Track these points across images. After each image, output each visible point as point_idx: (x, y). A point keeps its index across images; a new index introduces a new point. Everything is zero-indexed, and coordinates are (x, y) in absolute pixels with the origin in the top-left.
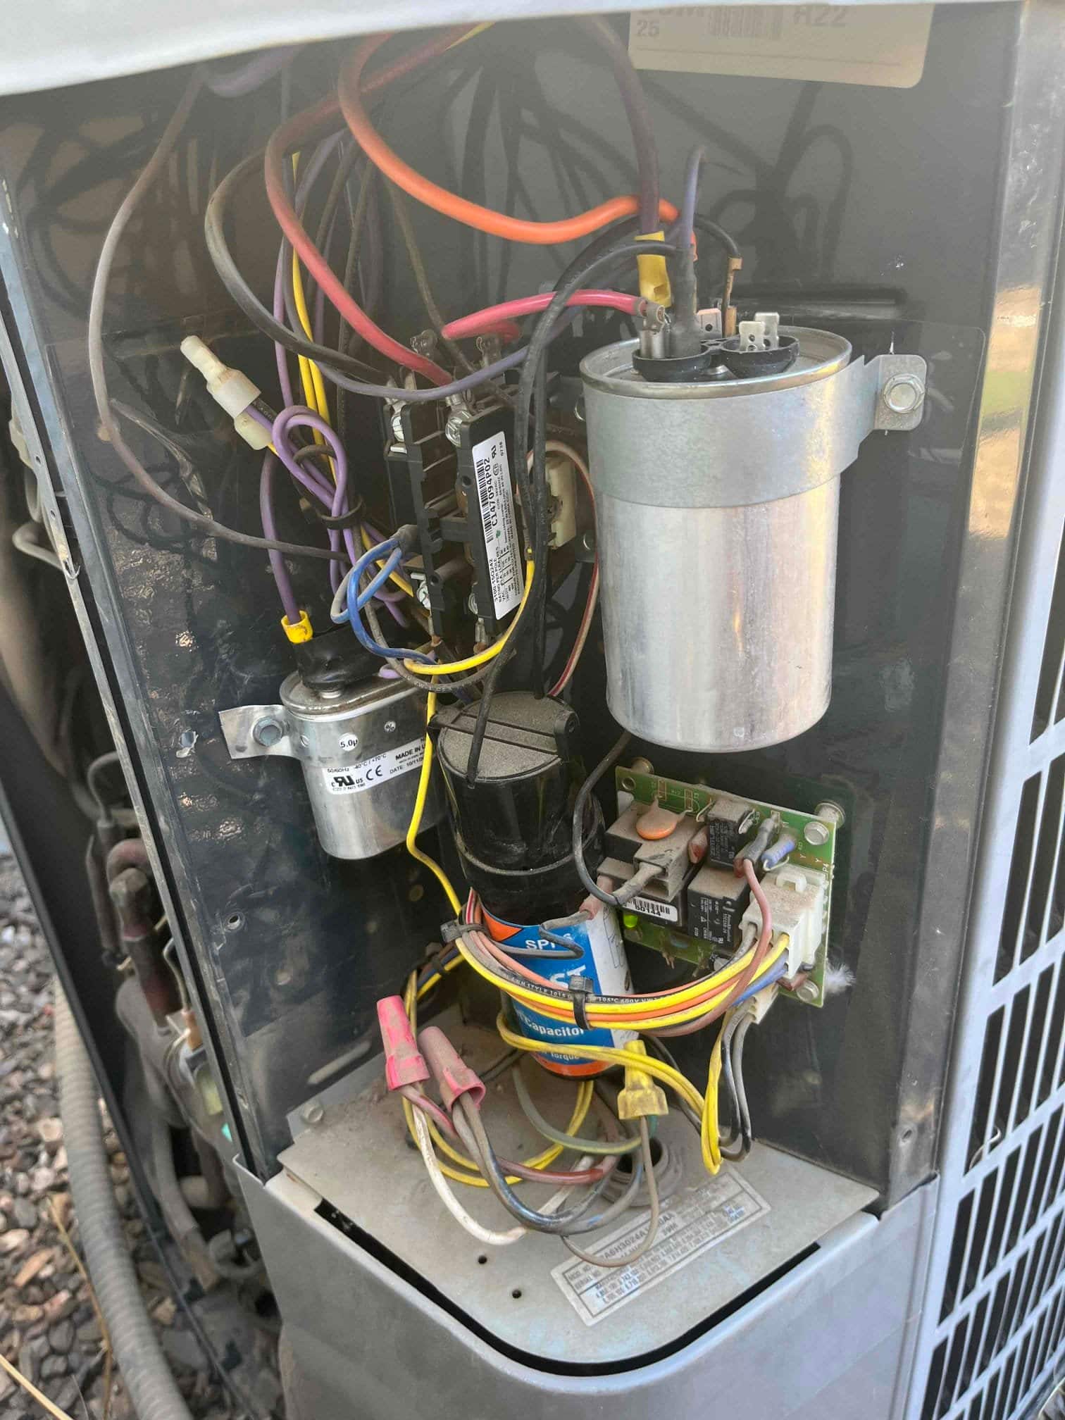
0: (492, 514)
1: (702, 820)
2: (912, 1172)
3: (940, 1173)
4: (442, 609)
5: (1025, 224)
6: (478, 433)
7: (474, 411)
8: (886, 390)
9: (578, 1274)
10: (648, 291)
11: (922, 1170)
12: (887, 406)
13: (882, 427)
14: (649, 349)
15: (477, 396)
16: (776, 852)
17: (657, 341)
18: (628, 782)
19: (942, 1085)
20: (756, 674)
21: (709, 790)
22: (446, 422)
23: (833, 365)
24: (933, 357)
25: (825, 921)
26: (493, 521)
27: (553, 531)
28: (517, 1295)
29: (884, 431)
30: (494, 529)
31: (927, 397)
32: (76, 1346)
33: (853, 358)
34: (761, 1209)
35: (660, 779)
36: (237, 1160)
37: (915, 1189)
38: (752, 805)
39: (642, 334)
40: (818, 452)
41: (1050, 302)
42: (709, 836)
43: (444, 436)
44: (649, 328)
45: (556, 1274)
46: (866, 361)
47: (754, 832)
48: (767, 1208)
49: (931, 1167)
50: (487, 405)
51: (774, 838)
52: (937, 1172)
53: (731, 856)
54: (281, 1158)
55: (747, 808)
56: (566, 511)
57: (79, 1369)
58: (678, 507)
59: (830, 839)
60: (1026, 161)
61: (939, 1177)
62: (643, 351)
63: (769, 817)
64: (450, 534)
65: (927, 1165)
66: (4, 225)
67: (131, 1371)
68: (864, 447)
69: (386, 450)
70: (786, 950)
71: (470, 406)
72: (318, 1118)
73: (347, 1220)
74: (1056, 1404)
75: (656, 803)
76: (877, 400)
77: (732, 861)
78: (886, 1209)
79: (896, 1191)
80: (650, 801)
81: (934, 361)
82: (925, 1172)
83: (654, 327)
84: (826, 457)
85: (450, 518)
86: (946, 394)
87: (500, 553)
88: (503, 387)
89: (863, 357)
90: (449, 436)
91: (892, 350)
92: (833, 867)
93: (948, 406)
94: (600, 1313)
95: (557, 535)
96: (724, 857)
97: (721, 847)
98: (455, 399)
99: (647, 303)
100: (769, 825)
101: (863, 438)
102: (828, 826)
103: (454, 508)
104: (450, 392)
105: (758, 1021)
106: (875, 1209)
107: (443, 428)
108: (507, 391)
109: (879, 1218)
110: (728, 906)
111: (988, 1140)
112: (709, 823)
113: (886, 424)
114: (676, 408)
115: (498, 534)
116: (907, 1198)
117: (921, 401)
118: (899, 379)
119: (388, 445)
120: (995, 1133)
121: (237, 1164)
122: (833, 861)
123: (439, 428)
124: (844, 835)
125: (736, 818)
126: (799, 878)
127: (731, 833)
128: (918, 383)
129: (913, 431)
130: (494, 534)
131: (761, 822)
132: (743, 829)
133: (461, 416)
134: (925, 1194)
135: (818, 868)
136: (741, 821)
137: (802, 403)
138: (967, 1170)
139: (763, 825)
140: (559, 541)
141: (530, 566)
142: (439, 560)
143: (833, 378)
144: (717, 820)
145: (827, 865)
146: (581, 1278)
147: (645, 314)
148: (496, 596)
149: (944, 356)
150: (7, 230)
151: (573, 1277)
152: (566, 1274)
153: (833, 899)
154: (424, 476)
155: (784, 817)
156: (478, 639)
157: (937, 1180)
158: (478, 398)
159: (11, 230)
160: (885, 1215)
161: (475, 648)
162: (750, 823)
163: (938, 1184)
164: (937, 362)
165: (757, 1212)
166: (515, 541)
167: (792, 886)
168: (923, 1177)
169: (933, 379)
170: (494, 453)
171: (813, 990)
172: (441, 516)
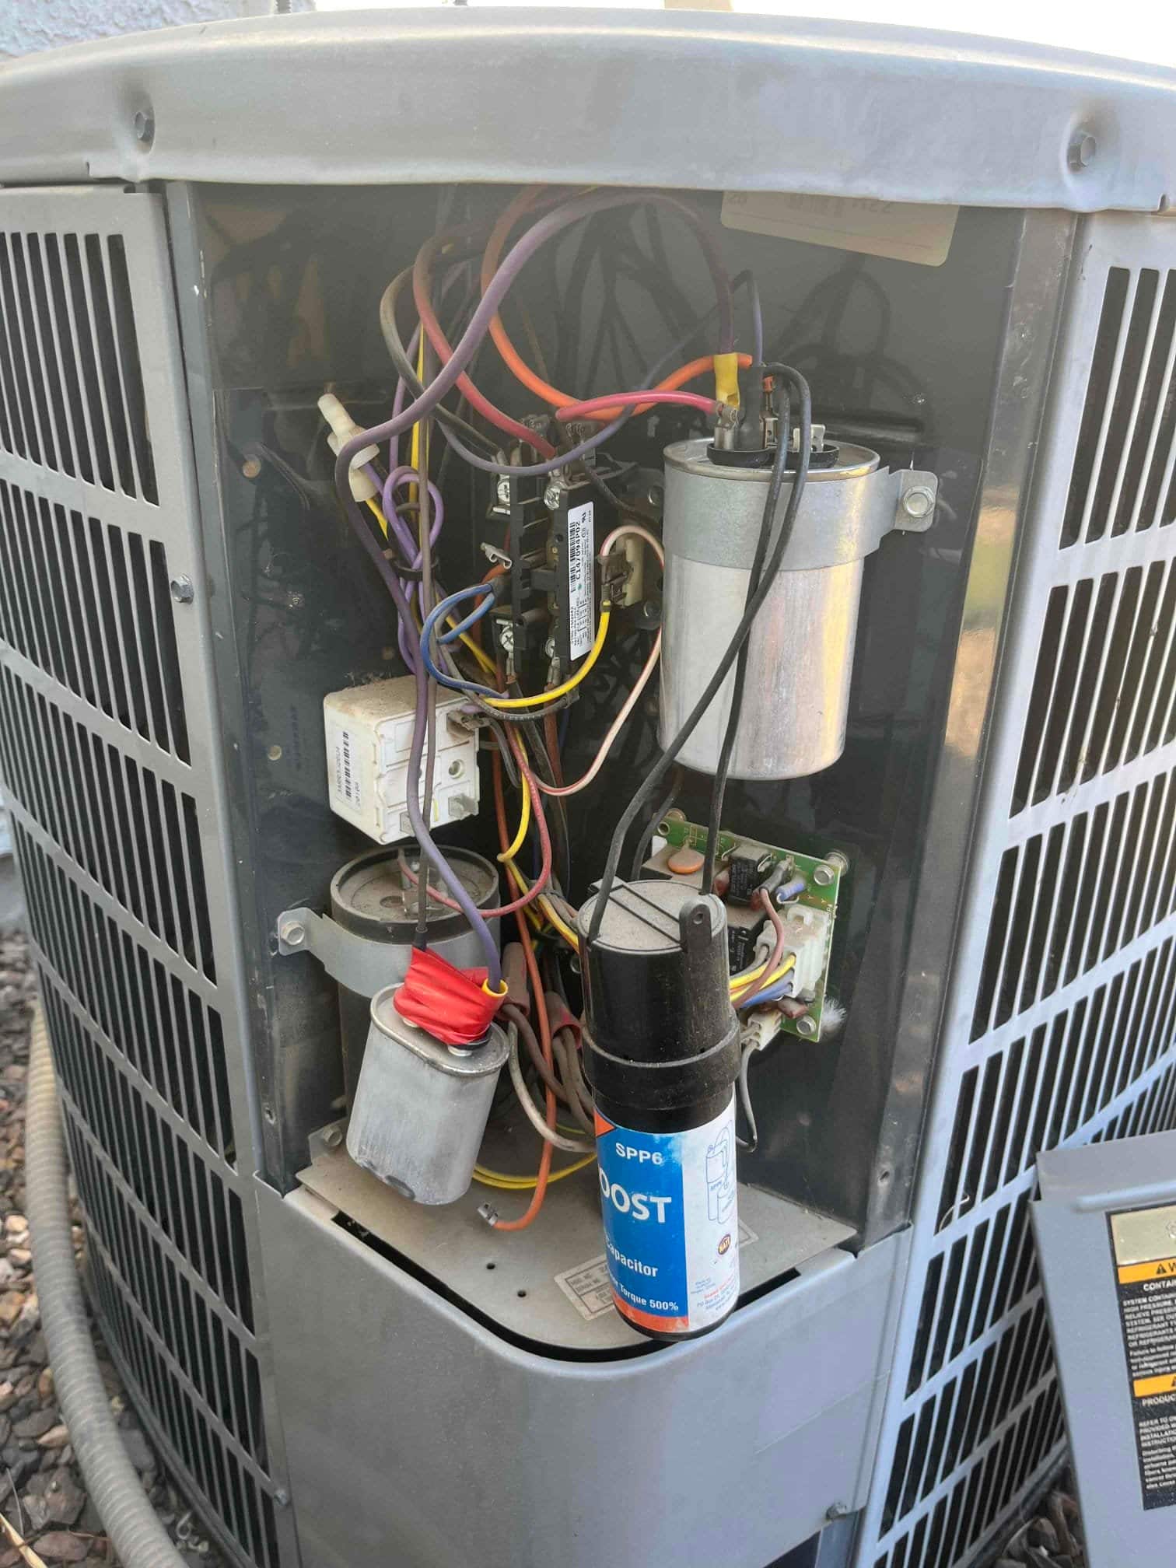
0: (577, 569)
1: (726, 859)
2: (888, 1216)
3: (913, 1222)
4: (524, 649)
5: (1019, 379)
6: (573, 499)
7: (570, 482)
8: (906, 495)
9: (579, 1281)
10: (722, 396)
11: (897, 1217)
12: (905, 511)
13: (901, 528)
14: (722, 442)
15: (573, 471)
16: (789, 889)
17: (729, 437)
18: (663, 827)
19: (919, 1133)
20: (786, 713)
21: (735, 836)
22: (545, 489)
23: (865, 468)
24: (944, 475)
25: (825, 957)
26: (577, 575)
27: (624, 591)
28: (522, 1295)
29: (902, 531)
30: (577, 582)
31: (937, 506)
32: (12, 1441)
33: (881, 466)
34: (750, 1238)
35: (693, 825)
36: (257, 1175)
37: (890, 1234)
38: (770, 850)
39: (717, 431)
40: (848, 535)
41: (1037, 443)
42: (731, 874)
43: (543, 500)
44: (723, 426)
45: (559, 1279)
46: (891, 472)
47: (770, 872)
48: (755, 1237)
49: (905, 1216)
50: (582, 479)
51: (787, 879)
52: (910, 1222)
53: (748, 893)
54: (299, 1176)
55: (765, 852)
56: (636, 575)
57: (14, 1464)
58: (735, 567)
59: (835, 883)
60: (1022, 331)
61: (912, 1227)
62: (716, 445)
63: (785, 859)
64: (538, 583)
65: (902, 1213)
66: (196, 287)
67: (86, 1445)
68: (884, 540)
69: (489, 510)
70: (792, 969)
71: (568, 478)
72: (338, 1142)
73: (364, 1230)
74: (1020, 1544)
75: (686, 846)
76: (897, 506)
77: (749, 897)
78: (862, 1248)
79: (871, 1234)
80: (681, 844)
81: (943, 478)
82: (899, 1220)
83: (727, 425)
84: (854, 540)
85: (539, 570)
86: (953, 507)
87: (580, 604)
88: (594, 467)
89: (888, 467)
90: (546, 501)
91: (911, 466)
92: (836, 907)
93: (953, 515)
94: (599, 1311)
95: (628, 595)
96: (743, 894)
97: (741, 885)
98: (556, 472)
99: (723, 406)
100: (784, 865)
101: (884, 534)
102: (834, 869)
103: (543, 563)
104: (552, 465)
105: (761, 1048)
106: (851, 1247)
107: (542, 495)
108: (595, 471)
109: (856, 1256)
110: (743, 936)
111: (959, 1201)
112: (733, 861)
113: (903, 525)
114: (741, 486)
115: (580, 587)
116: (882, 1242)
117: (932, 509)
118: (915, 489)
119: (491, 505)
120: (964, 1197)
121: (256, 1177)
122: (836, 902)
123: (538, 494)
124: (847, 882)
125: (756, 859)
126: (808, 914)
127: (751, 870)
128: (931, 493)
129: (925, 532)
130: (577, 586)
131: (778, 862)
132: (761, 869)
133: (558, 485)
134: (898, 1240)
135: (824, 908)
136: (760, 862)
137: (839, 494)
138: (937, 1231)
139: (779, 865)
140: (629, 601)
141: (605, 617)
142: (527, 605)
143: (863, 479)
144: (740, 859)
145: (831, 906)
146: (583, 1284)
147: (720, 414)
148: (573, 640)
149: (952, 474)
150: (197, 292)
151: (575, 1282)
152: (569, 1280)
153: (833, 938)
154: (523, 531)
155: (797, 860)
156: (549, 680)
157: (911, 1229)
158: (574, 473)
159: (201, 293)
160: (861, 1254)
161: (545, 688)
162: (768, 864)
163: (911, 1233)
164: (947, 480)
165: (746, 1240)
166: (592, 595)
167: (800, 918)
168: (898, 1225)
169: (942, 492)
170: (584, 519)
171: (812, 1024)
172: (532, 568)
